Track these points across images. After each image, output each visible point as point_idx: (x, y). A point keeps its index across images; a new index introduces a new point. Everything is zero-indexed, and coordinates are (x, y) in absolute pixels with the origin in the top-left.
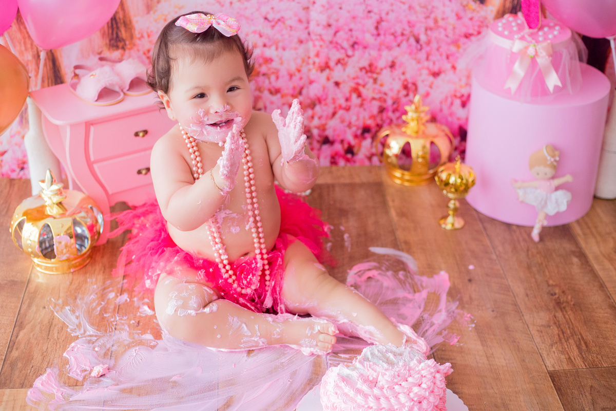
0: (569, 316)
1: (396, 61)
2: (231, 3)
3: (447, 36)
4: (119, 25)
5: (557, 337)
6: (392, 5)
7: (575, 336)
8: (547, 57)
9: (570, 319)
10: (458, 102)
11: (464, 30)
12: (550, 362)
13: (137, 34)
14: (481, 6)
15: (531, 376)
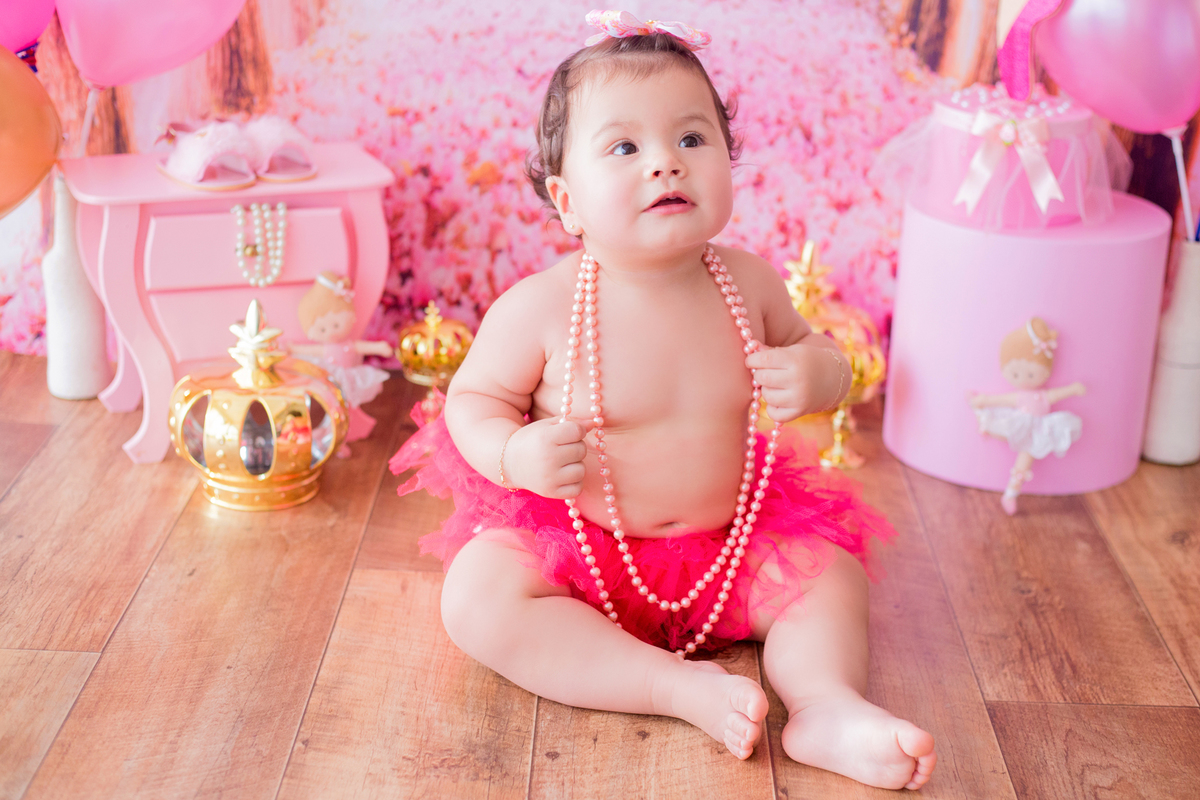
0: (1049, 625)
1: (765, 173)
2: (456, 37)
3: (865, 131)
4: (244, 64)
5: (1018, 653)
6: (760, 62)
7: (1054, 656)
8: (1038, 147)
9: (1050, 630)
10: (884, 266)
11: (897, 122)
12: (994, 688)
13: (276, 84)
15: (948, 705)
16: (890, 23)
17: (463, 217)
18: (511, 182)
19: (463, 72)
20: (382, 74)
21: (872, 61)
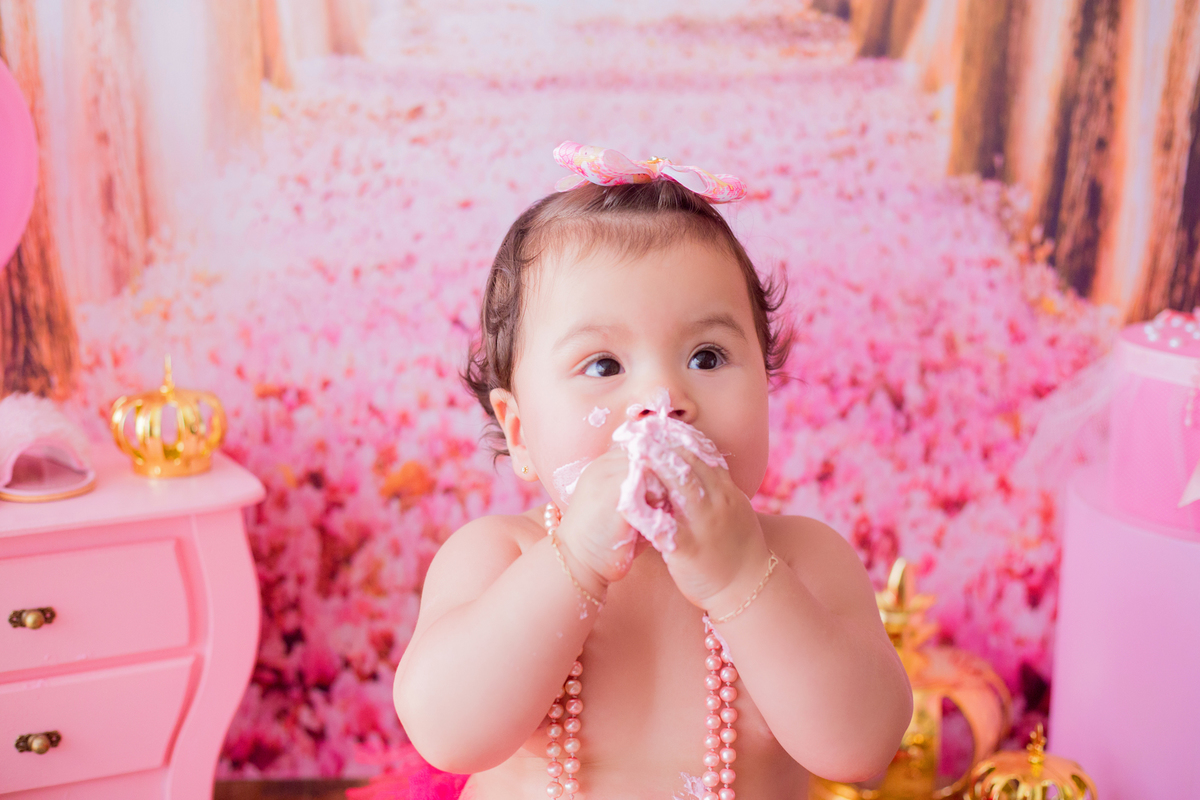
1: (835, 461)
2: (357, 273)
3: (983, 390)
4: (34, 325)
6: (823, 293)
10: (1017, 591)
11: (1031, 375)
13: (83, 355)
14: (1081, 303)
16: (1016, 226)
17: (378, 548)
18: (449, 490)
19: (370, 326)
20: (245, 334)
21: (992, 285)
